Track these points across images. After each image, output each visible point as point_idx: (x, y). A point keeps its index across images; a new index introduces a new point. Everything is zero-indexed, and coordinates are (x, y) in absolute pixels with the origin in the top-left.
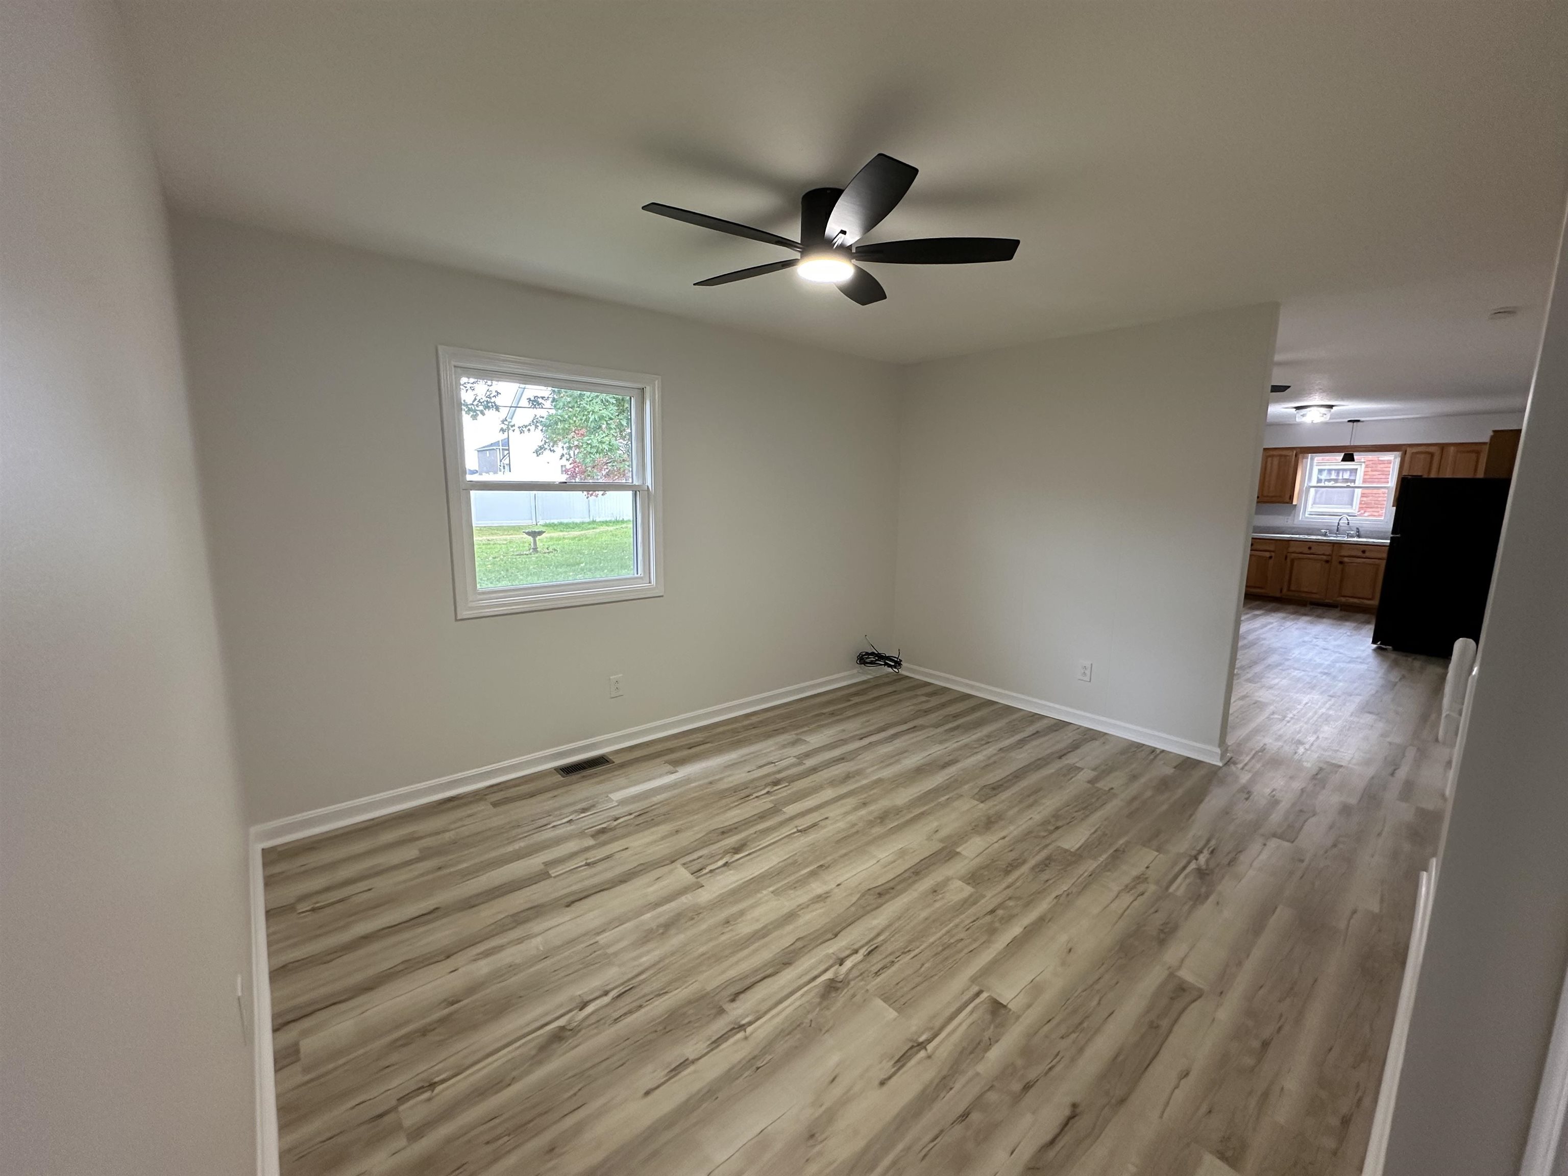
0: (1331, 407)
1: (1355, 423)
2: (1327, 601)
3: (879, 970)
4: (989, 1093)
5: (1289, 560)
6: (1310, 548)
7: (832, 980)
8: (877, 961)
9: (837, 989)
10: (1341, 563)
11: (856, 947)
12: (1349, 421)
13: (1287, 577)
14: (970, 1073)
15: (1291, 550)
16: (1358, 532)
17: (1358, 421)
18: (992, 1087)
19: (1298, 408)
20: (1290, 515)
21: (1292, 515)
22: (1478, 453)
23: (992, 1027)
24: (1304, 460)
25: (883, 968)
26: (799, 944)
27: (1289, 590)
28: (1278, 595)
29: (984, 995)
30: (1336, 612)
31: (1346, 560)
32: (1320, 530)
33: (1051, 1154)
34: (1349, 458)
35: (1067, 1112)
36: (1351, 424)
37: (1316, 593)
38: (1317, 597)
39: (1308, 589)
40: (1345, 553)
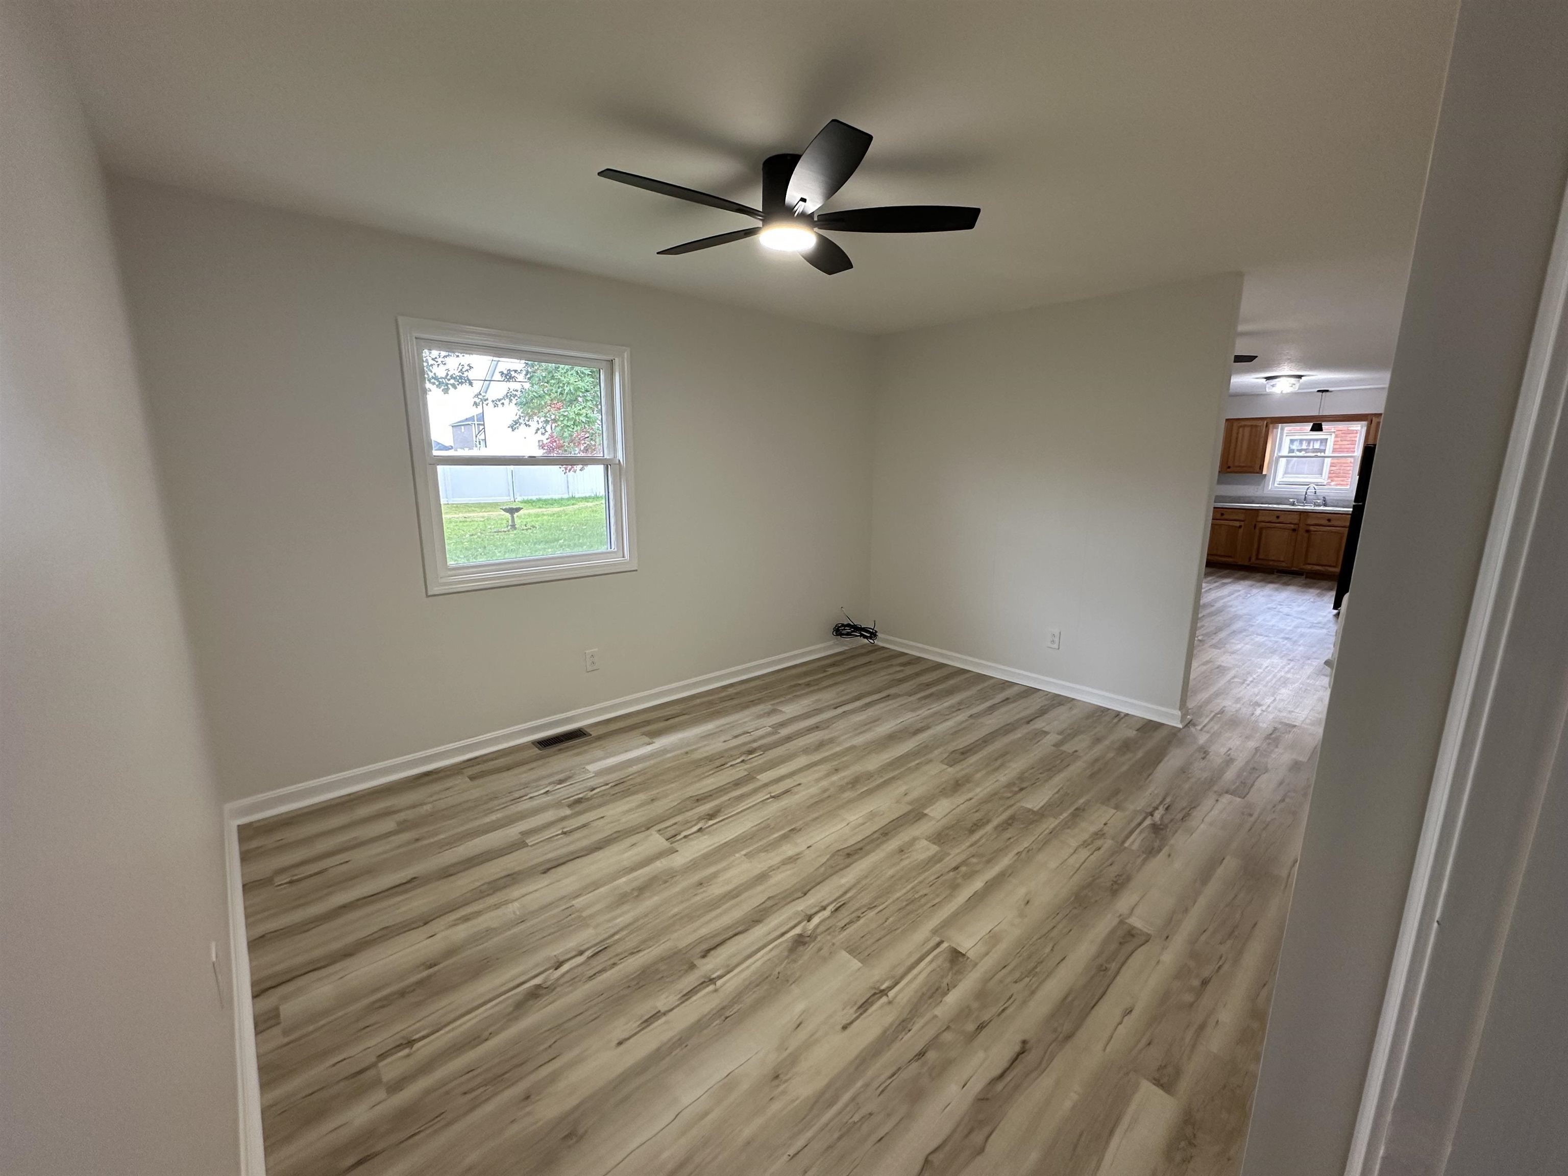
0: (1300, 377)
1: (1324, 393)
2: (1293, 569)
3: (845, 925)
4: (945, 1033)
5: (1257, 530)
6: (1278, 517)
7: (800, 936)
8: (844, 916)
9: (804, 944)
10: (1308, 531)
11: (824, 904)
12: (1318, 391)
13: (1256, 546)
14: (928, 1016)
15: (1260, 519)
16: (1325, 501)
17: (1327, 391)
18: (948, 1028)
19: (1268, 378)
20: (1259, 485)
21: (1262, 485)
23: (950, 974)
24: (1275, 430)
25: (848, 923)
26: (769, 903)
27: (1257, 559)
28: (1246, 563)
29: (945, 945)
30: (1302, 580)
31: (1312, 528)
32: (1288, 499)
33: (1000, 1086)
34: (1317, 428)
35: (1017, 1048)
36: (1321, 393)
37: (1283, 561)
38: (1284, 564)
39: (1275, 557)
40: (1311, 521)
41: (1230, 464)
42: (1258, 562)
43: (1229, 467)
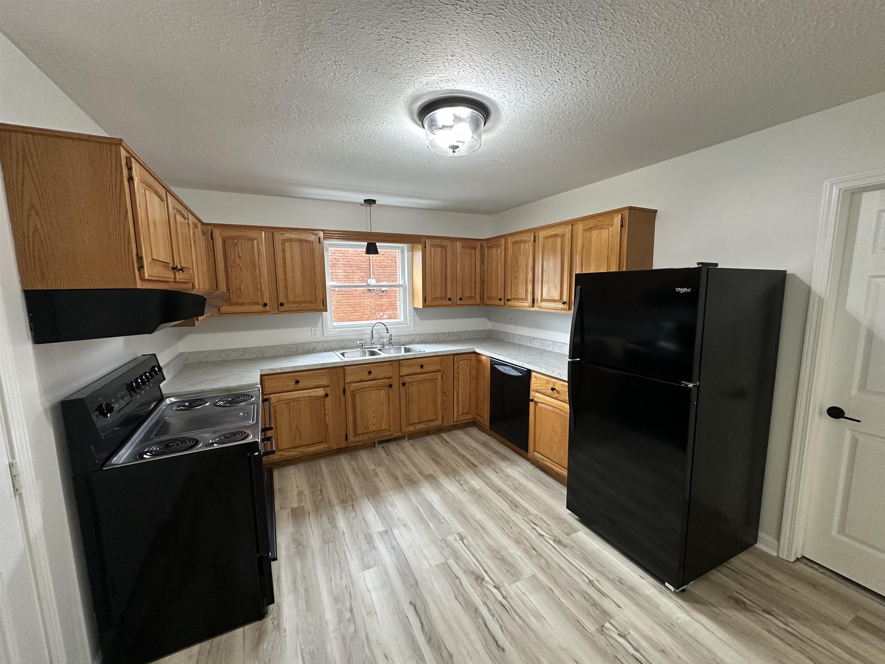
2: (395, 435)
5: (348, 393)
6: (370, 373)
10: (403, 384)
12: (366, 201)
13: (351, 417)
15: (349, 379)
17: (374, 201)
22: (475, 248)
27: (356, 434)
28: (343, 445)
31: (407, 379)
34: (372, 249)
36: (366, 206)
37: (385, 429)
38: (386, 433)
39: (374, 425)
40: (405, 371)
41: (282, 300)
42: (356, 439)
43: (282, 304)
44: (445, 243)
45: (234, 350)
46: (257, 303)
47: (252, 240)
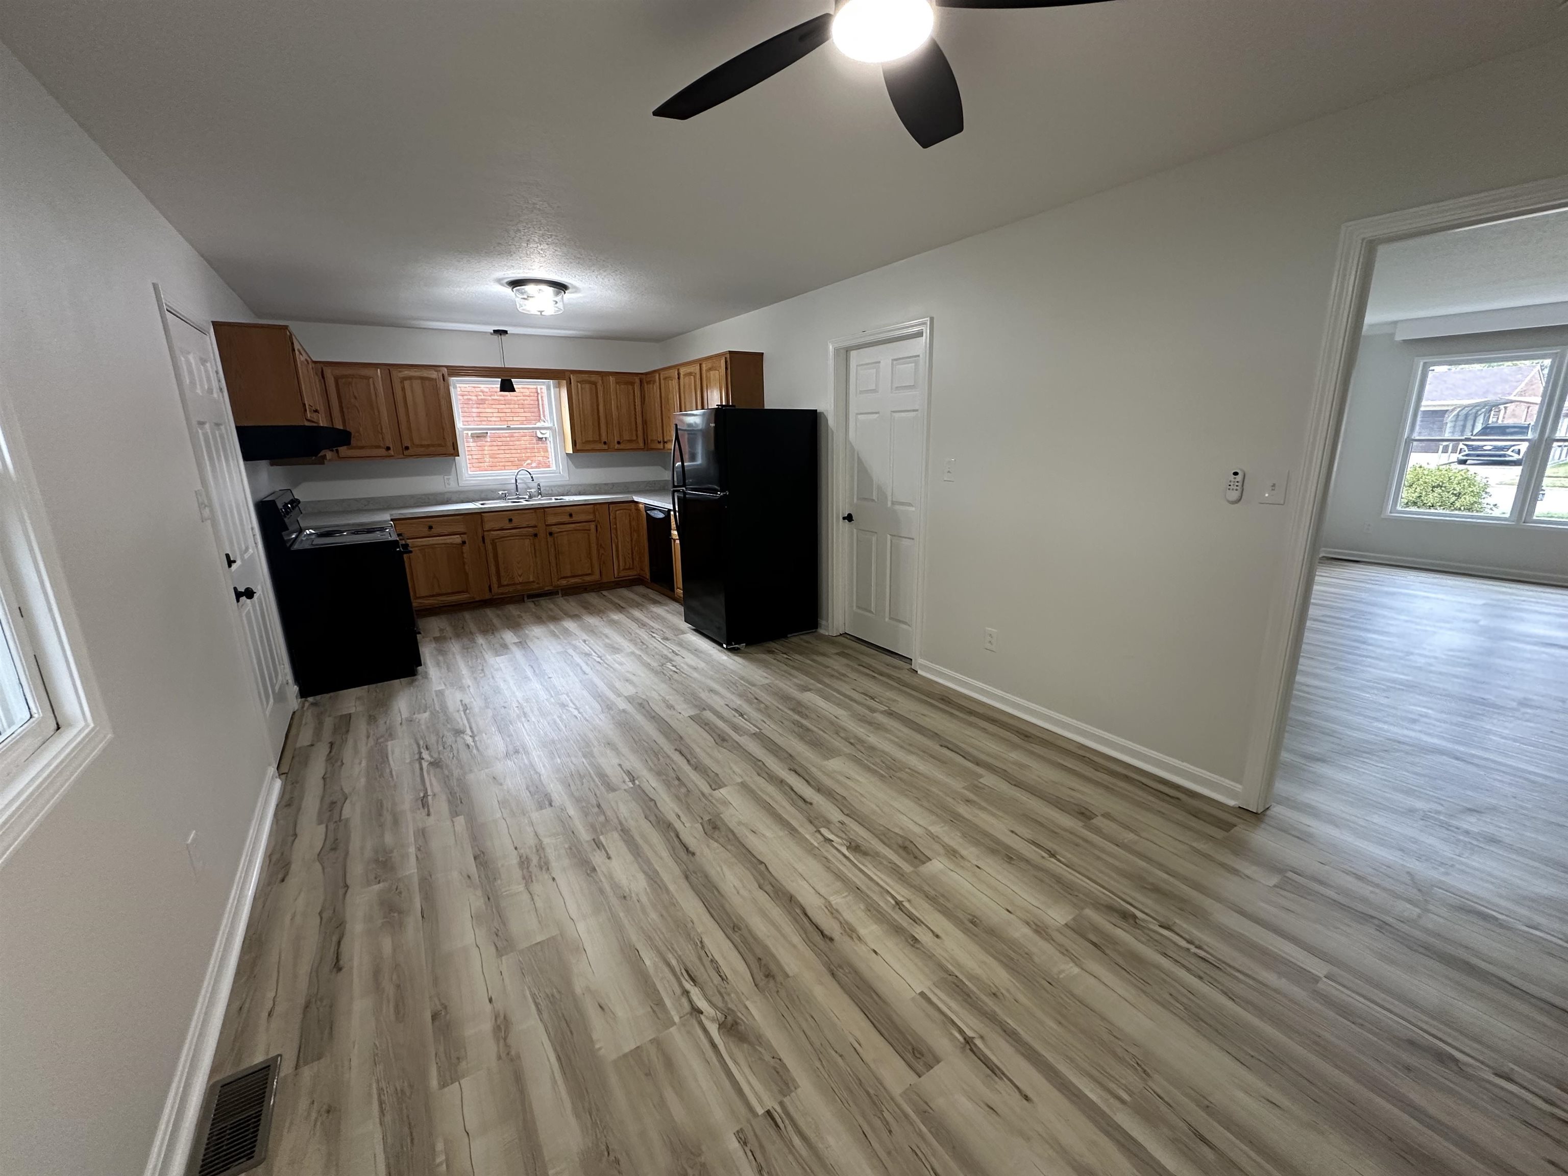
0: (561, 287)
1: (503, 336)
2: (546, 589)
5: (487, 541)
6: (510, 520)
10: (551, 534)
12: (496, 332)
13: (493, 567)
15: (487, 527)
16: (539, 489)
17: (505, 332)
19: (516, 283)
20: (450, 473)
21: (457, 471)
22: (632, 384)
24: (454, 386)
27: (500, 585)
28: (487, 596)
31: (555, 529)
34: (507, 386)
36: (496, 337)
37: (533, 582)
38: (536, 586)
39: (520, 576)
40: (551, 520)
41: (407, 443)
42: (502, 590)
43: (407, 448)
44: (594, 378)
45: (356, 500)
46: (378, 447)
47: (367, 378)
